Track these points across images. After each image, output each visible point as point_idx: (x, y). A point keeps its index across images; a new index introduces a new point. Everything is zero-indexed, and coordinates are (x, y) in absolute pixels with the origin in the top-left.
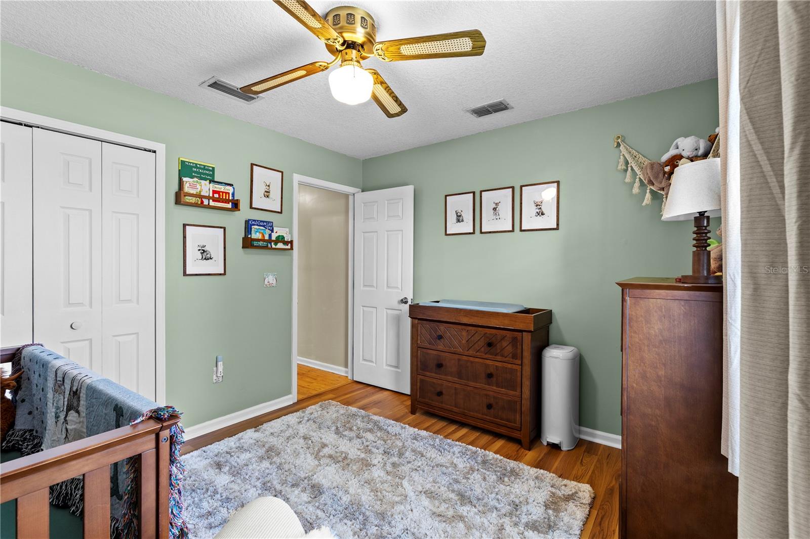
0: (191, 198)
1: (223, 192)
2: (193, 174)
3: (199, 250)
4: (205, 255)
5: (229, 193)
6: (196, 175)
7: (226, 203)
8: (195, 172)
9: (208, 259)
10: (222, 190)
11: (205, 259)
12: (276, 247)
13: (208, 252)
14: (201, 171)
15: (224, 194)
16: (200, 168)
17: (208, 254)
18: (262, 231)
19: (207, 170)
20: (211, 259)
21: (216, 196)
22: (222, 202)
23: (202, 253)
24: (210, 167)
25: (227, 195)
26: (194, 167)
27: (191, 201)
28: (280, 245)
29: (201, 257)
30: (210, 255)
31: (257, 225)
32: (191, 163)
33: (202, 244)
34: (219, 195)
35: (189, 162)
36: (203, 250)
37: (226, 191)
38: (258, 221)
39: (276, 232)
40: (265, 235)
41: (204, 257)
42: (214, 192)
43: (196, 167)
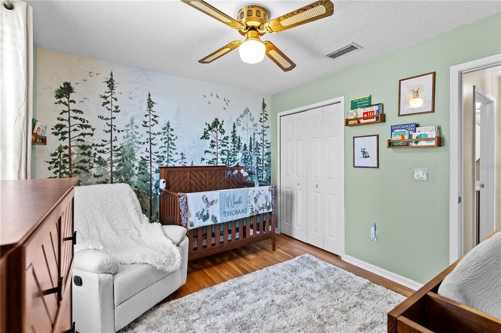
0: (351, 121)
1: (369, 112)
2: (358, 106)
3: (362, 152)
4: (365, 155)
5: (374, 111)
6: (359, 106)
7: (372, 118)
8: (358, 105)
9: (367, 157)
10: (369, 111)
11: (365, 157)
12: (417, 145)
13: (367, 153)
14: (362, 102)
15: (371, 113)
16: (361, 101)
17: (366, 154)
18: (402, 133)
19: (366, 100)
20: (369, 157)
21: (366, 116)
22: (370, 119)
23: (363, 154)
24: (367, 97)
25: (373, 113)
26: (358, 102)
27: (352, 123)
28: (422, 143)
29: (363, 156)
30: (368, 154)
31: (399, 129)
32: (356, 100)
33: (363, 148)
34: (367, 115)
35: (355, 100)
36: (364, 152)
37: (372, 110)
38: (399, 125)
39: (419, 132)
40: (404, 136)
41: (364, 156)
42: (364, 114)
43: (359, 101)
